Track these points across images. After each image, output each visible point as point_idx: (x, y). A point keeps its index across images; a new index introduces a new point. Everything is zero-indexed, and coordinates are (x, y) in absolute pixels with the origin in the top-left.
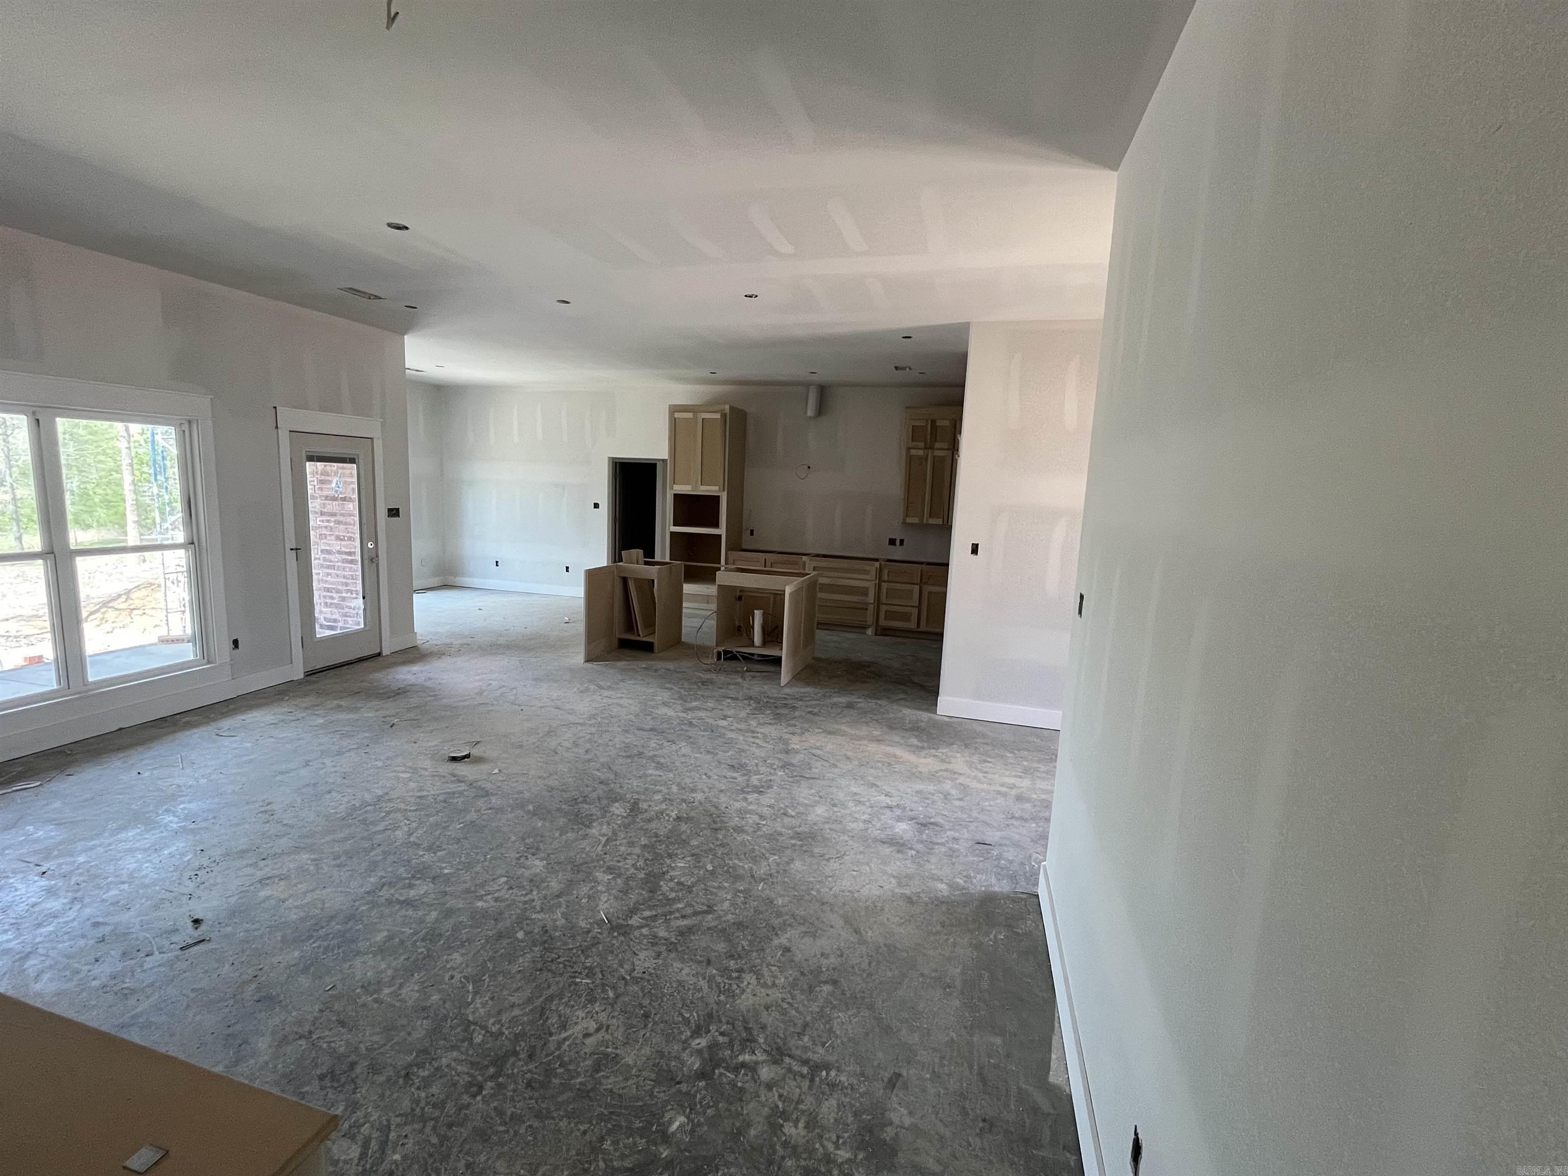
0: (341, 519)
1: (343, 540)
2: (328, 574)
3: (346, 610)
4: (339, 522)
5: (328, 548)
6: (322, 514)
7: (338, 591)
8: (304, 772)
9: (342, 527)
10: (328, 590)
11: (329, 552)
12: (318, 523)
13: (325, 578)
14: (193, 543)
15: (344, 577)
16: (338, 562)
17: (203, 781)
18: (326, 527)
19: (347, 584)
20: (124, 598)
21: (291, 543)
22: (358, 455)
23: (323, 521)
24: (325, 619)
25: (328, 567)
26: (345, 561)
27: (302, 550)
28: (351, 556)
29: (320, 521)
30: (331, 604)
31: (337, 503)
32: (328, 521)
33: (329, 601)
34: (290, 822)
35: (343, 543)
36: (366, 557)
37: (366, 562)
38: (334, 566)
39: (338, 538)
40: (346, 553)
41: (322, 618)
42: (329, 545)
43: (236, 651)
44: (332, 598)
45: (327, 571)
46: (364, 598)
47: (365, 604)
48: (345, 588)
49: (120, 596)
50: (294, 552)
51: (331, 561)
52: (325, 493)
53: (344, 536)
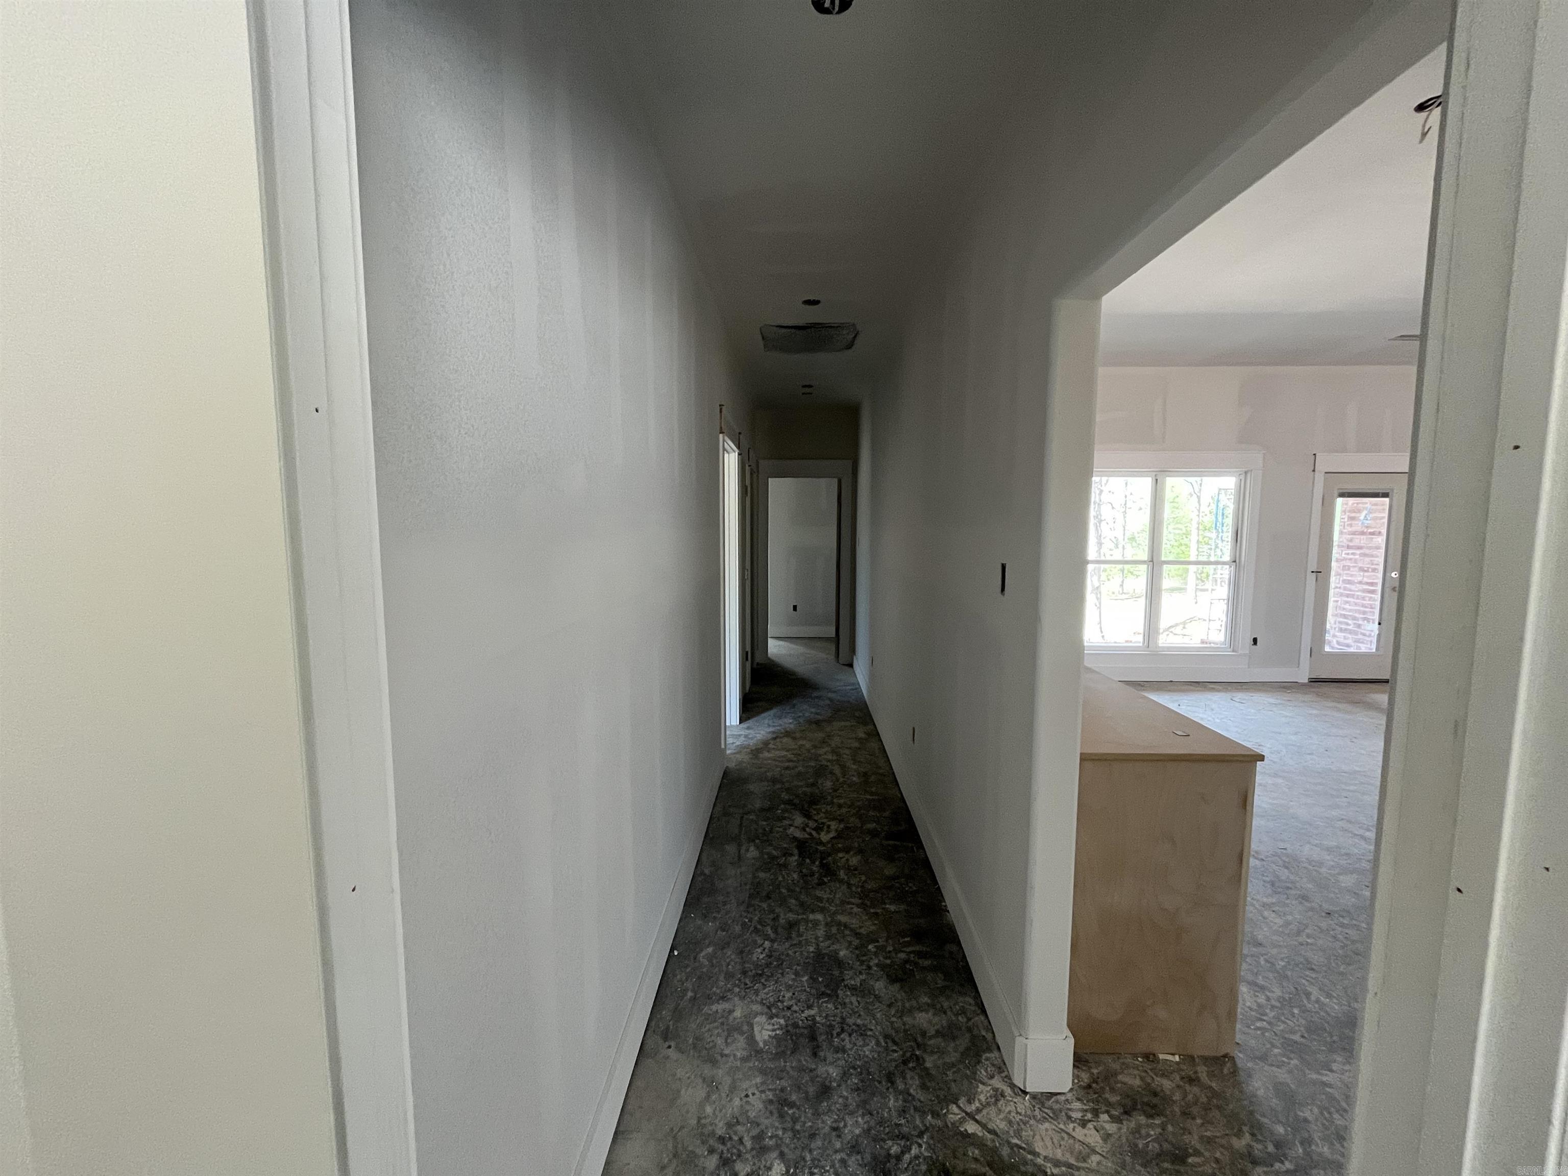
0: (1367, 551)
1: (1367, 571)
2: (1347, 602)
3: (1360, 636)
4: (1365, 555)
5: (1350, 578)
6: (1348, 547)
7: (1355, 618)
8: (1293, 738)
9: (1367, 559)
10: (1345, 616)
11: (1349, 582)
12: (1343, 555)
13: (1343, 606)
14: (1235, 562)
15: (1363, 606)
16: (1357, 591)
17: (1218, 721)
18: (1351, 559)
19: (1364, 613)
20: (1181, 626)
21: (1313, 566)
22: (1392, 490)
23: (1348, 554)
24: (1338, 643)
25: (1348, 596)
26: (1364, 591)
27: (1322, 573)
28: (1372, 586)
29: (1345, 554)
30: (1346, 630)
31: (1365, 537)
32: (1353, 554)
33: (1343, 626)
34: (1275, 760)
35: (1366, 574)
36: (1387, 585)
37: (1387, 590)
38: (1354, 595)
39: (1362, 569)
40: (1367, 583)
41: (1335, 641)
42: (1352, 576)
43: (1255, 647)
44: (1348, 624)
45: (1346, 599)
46: (1380, 624)
47: (1379, 629)
48: (1362, 616)
49: (1177, 625)
50: (1314, 574)
51: (1350, 590)
52: (1353, 529)
53: (1368, 568)
